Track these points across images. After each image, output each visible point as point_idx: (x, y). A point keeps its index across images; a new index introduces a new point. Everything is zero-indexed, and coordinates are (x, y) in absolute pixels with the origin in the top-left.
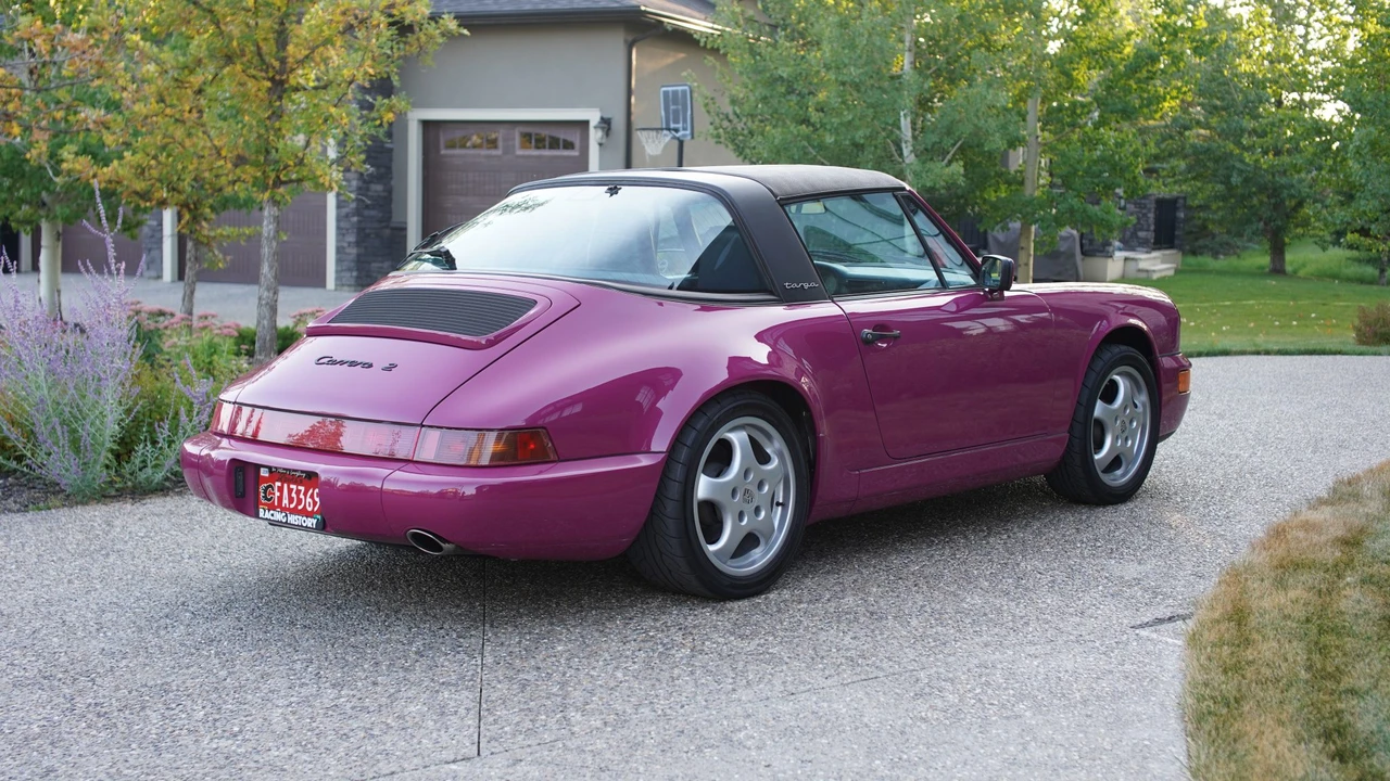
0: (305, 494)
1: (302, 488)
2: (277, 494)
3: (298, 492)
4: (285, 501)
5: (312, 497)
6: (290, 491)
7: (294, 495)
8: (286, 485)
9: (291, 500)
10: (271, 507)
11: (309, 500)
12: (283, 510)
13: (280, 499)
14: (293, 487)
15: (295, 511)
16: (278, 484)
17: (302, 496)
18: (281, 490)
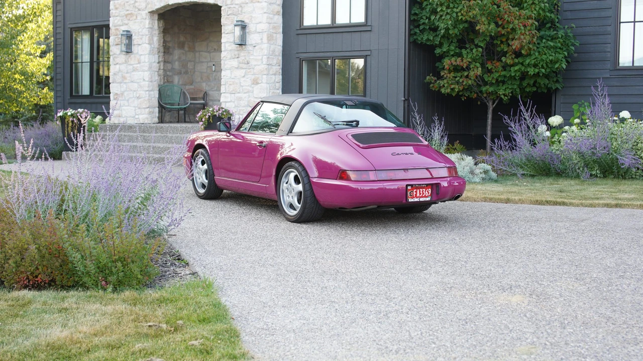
0: (425, 191)
1: (424, 190)
2: (415, 193)
3: (423, 191)
4: (418, 195)
5: (428, 191)
6: (420, 191)
7: (421, 192)
8: (418, 190)
9: (420, 194)
10: (413, 198)
11: (427, 192)
12: (417, 197)
13: (416, 195)
14: (421, 190)
15: (422, 197)
16: (415, 190)
17: (424, 192)
18: (416, 192)
